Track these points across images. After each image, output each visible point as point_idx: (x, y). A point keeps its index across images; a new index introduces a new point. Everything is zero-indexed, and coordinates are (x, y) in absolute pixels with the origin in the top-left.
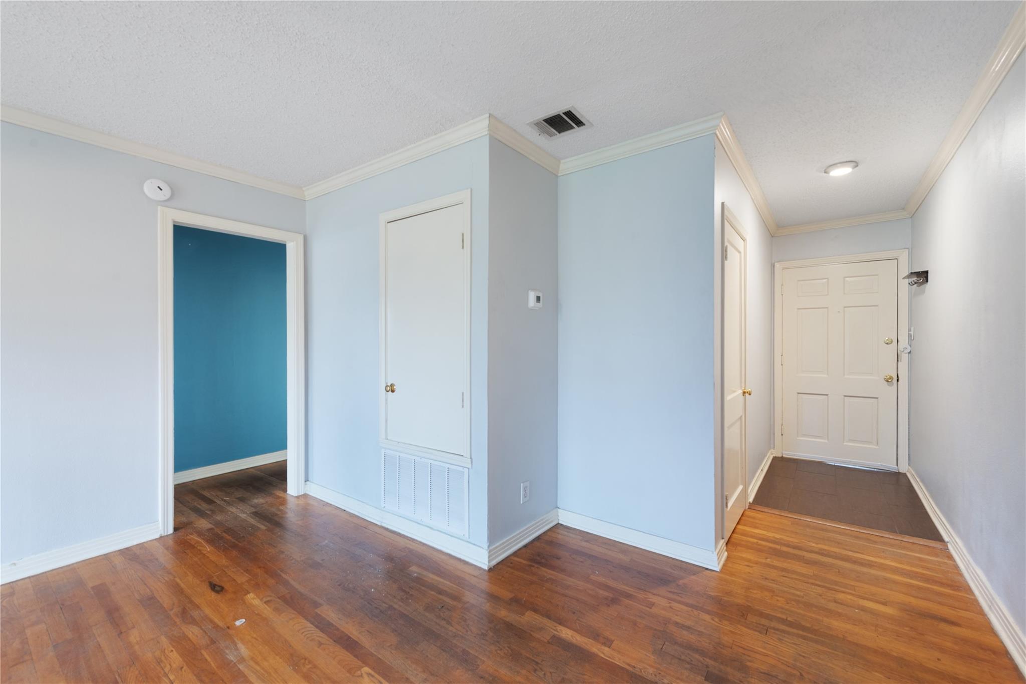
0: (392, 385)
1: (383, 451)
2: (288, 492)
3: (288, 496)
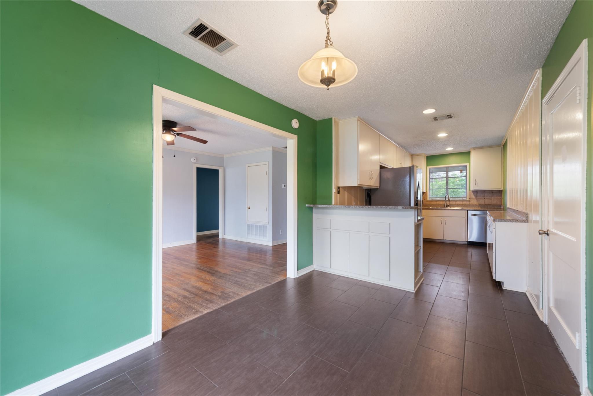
0: (249, 207)
1: (247, 224)
2: (219, 238)
3: (219, 239)
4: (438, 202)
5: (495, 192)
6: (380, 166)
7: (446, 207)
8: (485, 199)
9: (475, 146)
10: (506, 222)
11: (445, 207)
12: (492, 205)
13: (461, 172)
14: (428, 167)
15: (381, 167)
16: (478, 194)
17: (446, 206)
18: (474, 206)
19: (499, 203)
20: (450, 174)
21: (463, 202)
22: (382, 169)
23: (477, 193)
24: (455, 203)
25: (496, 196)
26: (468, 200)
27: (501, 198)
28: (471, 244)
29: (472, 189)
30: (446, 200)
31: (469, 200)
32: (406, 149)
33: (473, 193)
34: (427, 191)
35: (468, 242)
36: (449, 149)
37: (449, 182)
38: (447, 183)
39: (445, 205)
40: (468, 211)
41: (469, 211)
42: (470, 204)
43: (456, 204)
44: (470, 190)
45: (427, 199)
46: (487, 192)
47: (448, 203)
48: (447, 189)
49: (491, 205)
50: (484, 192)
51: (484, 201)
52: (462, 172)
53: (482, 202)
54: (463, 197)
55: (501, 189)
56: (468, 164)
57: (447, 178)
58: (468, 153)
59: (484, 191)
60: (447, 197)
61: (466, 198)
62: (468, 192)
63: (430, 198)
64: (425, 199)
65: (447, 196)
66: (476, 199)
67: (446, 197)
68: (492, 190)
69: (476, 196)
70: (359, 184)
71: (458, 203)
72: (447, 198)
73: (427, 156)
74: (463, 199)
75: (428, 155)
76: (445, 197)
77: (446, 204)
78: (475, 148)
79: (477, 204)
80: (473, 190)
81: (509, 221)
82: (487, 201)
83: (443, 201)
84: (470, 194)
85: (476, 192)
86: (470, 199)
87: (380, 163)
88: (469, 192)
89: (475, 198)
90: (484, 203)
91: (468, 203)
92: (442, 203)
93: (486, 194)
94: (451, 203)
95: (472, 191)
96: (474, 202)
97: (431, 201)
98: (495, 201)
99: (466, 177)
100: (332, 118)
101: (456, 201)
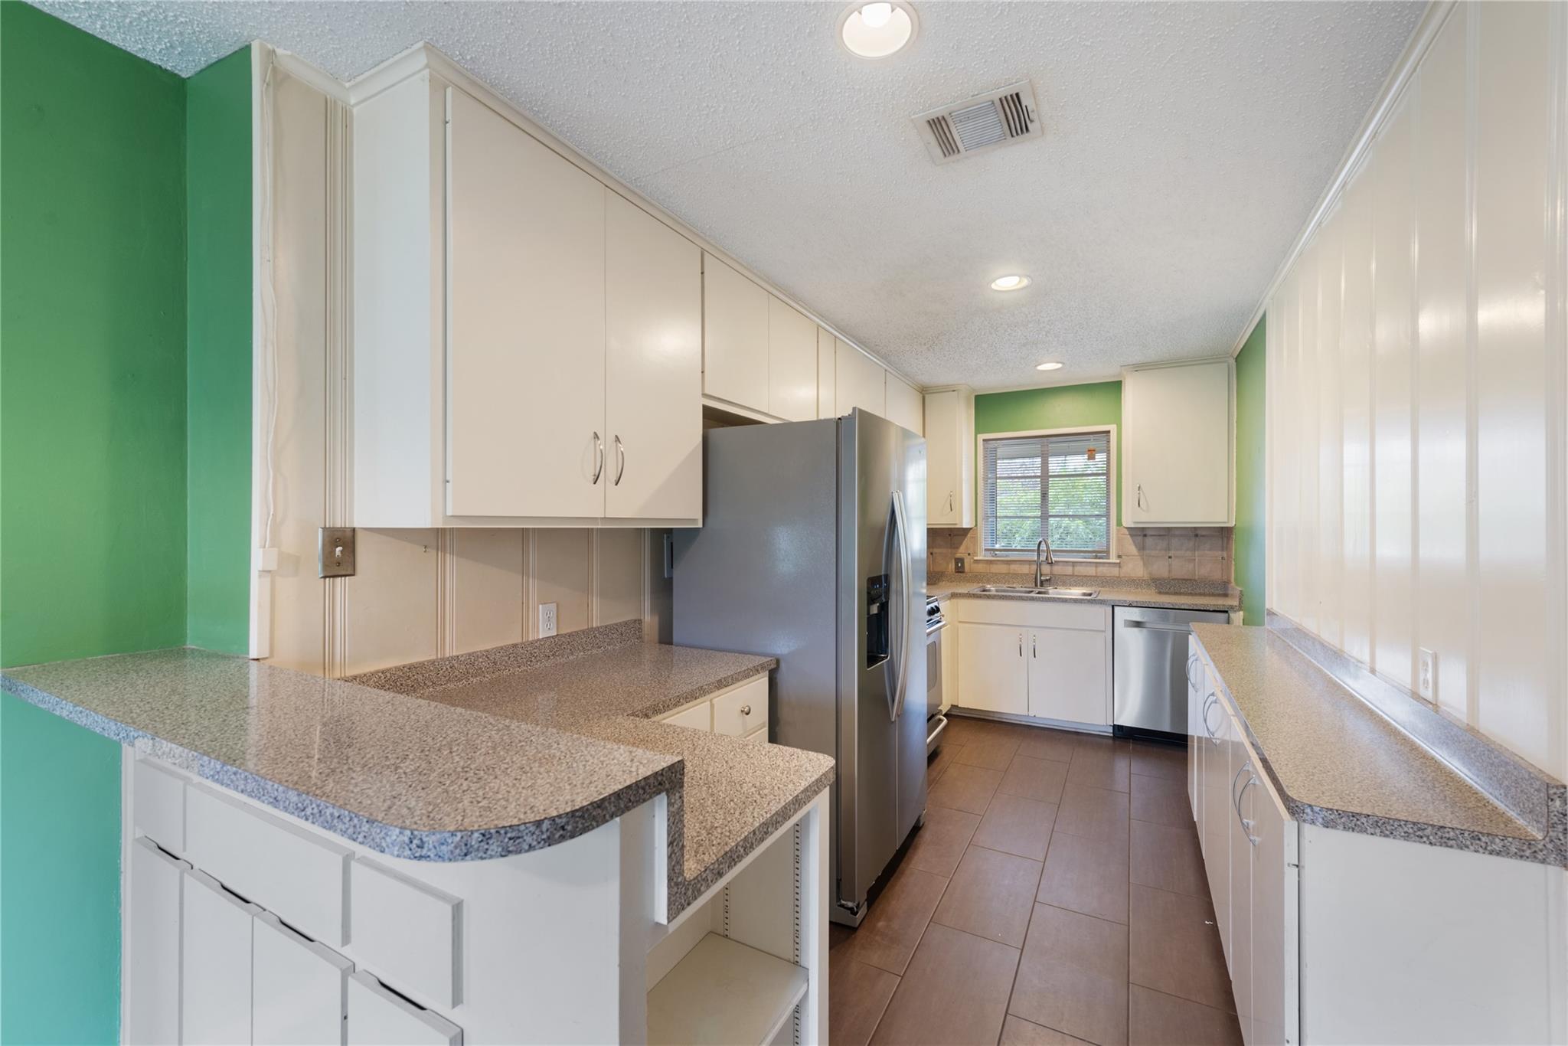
4: (1014, 568)
5: (1204, 533)
6: (706, 409)
7: (1042, 585)
8: (1170, 557)
9: (1137, 358)
10: (1383, 834)
11: (1036, 585)
12: (1195, 580)
13: (1091, 457)
14: (979, 436)
15: (714, 418)
16: (1149, 541)
17: (1042, 582)
18: (1134, 583)
19: (1218, 576)
20: (1055, 464)
21: (1096, 567)
22: (719, 433)
23: (1145, 535)
24: (1069, 570)
25: (1210, 550)
26: (1113, 559)
27: (1225, 554)
28: (1125, 736)
29: (1127, 522)
30: (1041, 559)
31: (1118, 561)
32: (884, 357)
33: (1131, 535)
34: (976, 525)
35: (1114, 726)
36: (1049, 368)
37: (1051, 492)
38: (1044, 496)
39: (1036, 578)
40: (1113, 606)
41: (1116, 608)
42: (1122, 575)
43: (1073, 575)
44: (1119, 523)
45: (975, 553)
46: (1177, 532)
47: (1046, 569)
48: (1045, 517)
49: (1191, 580)
50: (1166, 533)
51: (1170, 565)
52: (1094, 458)
53: (1161, 569)
54: (1097, 549)
55: (1228, 522)
56: (1115, 426)
57: (1045, 477)
58: (1115, 387)
59: (1169, 529)
60: (1043, 547)
61: (1107, 552)
62: (1115, 530)
63: (986, 550)
64: (969, 554)
65: (1043, 543)
66: (1143, 559)
67: (1041, 548)
68: (1195, 528)
69: (1142, 548)
70: (449, 513)
71: (1080, 570)
72: (1043, 551)
73: (977, 397)
74: (1096, 557)
75: (979, 394)
76: (1036, 548)
77: (1041, 575)
78: (1139, 368)
79: (1146, 576)
80: (1133, 526)
81: (1407, 836)
82: (1179, 567)
83: (1030, 562)
84: (1119, 541)
85: (1140, 534)
86: (1119, 557)
87: (705, 395)
88: (1118, 531)
89: (1137, 554)
90: (1170, 571)
91: (1115, 571)
92: (1025, 569)
93: (1175, 542)
94: (1057, 569)
95: (1128, 528)
96: (1135, 568)
97: (991, 562)
98: (1205, 564)
99: (1107, 474)
100: (246, 50)
101: (1074, 564)
